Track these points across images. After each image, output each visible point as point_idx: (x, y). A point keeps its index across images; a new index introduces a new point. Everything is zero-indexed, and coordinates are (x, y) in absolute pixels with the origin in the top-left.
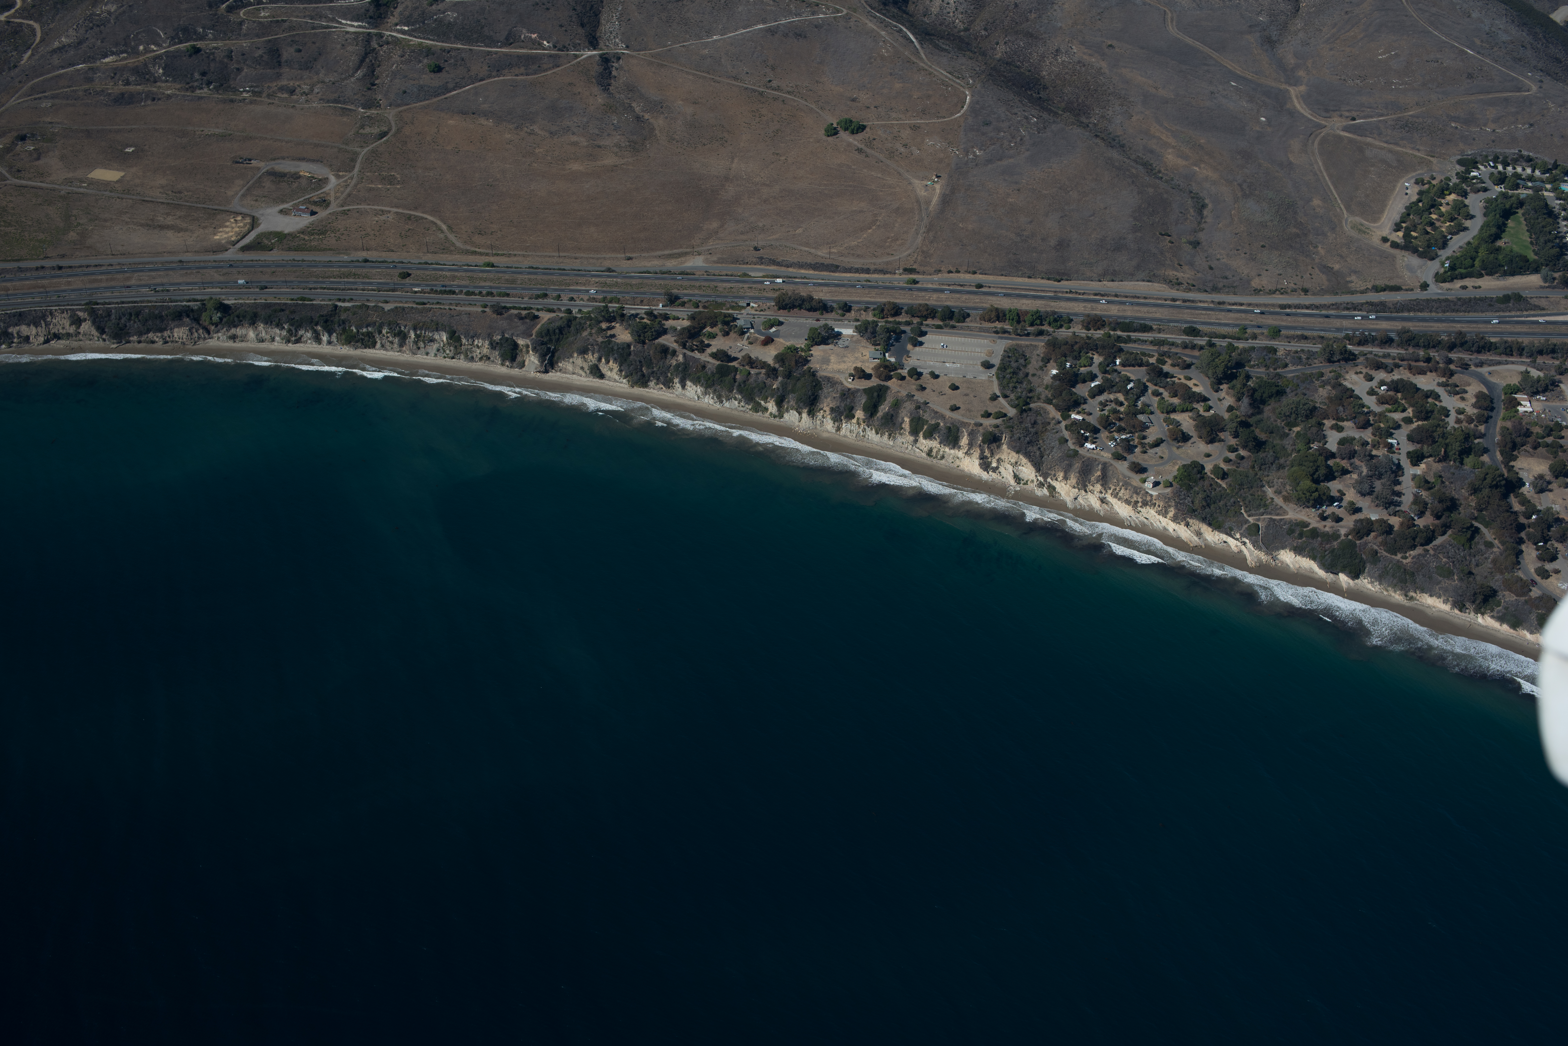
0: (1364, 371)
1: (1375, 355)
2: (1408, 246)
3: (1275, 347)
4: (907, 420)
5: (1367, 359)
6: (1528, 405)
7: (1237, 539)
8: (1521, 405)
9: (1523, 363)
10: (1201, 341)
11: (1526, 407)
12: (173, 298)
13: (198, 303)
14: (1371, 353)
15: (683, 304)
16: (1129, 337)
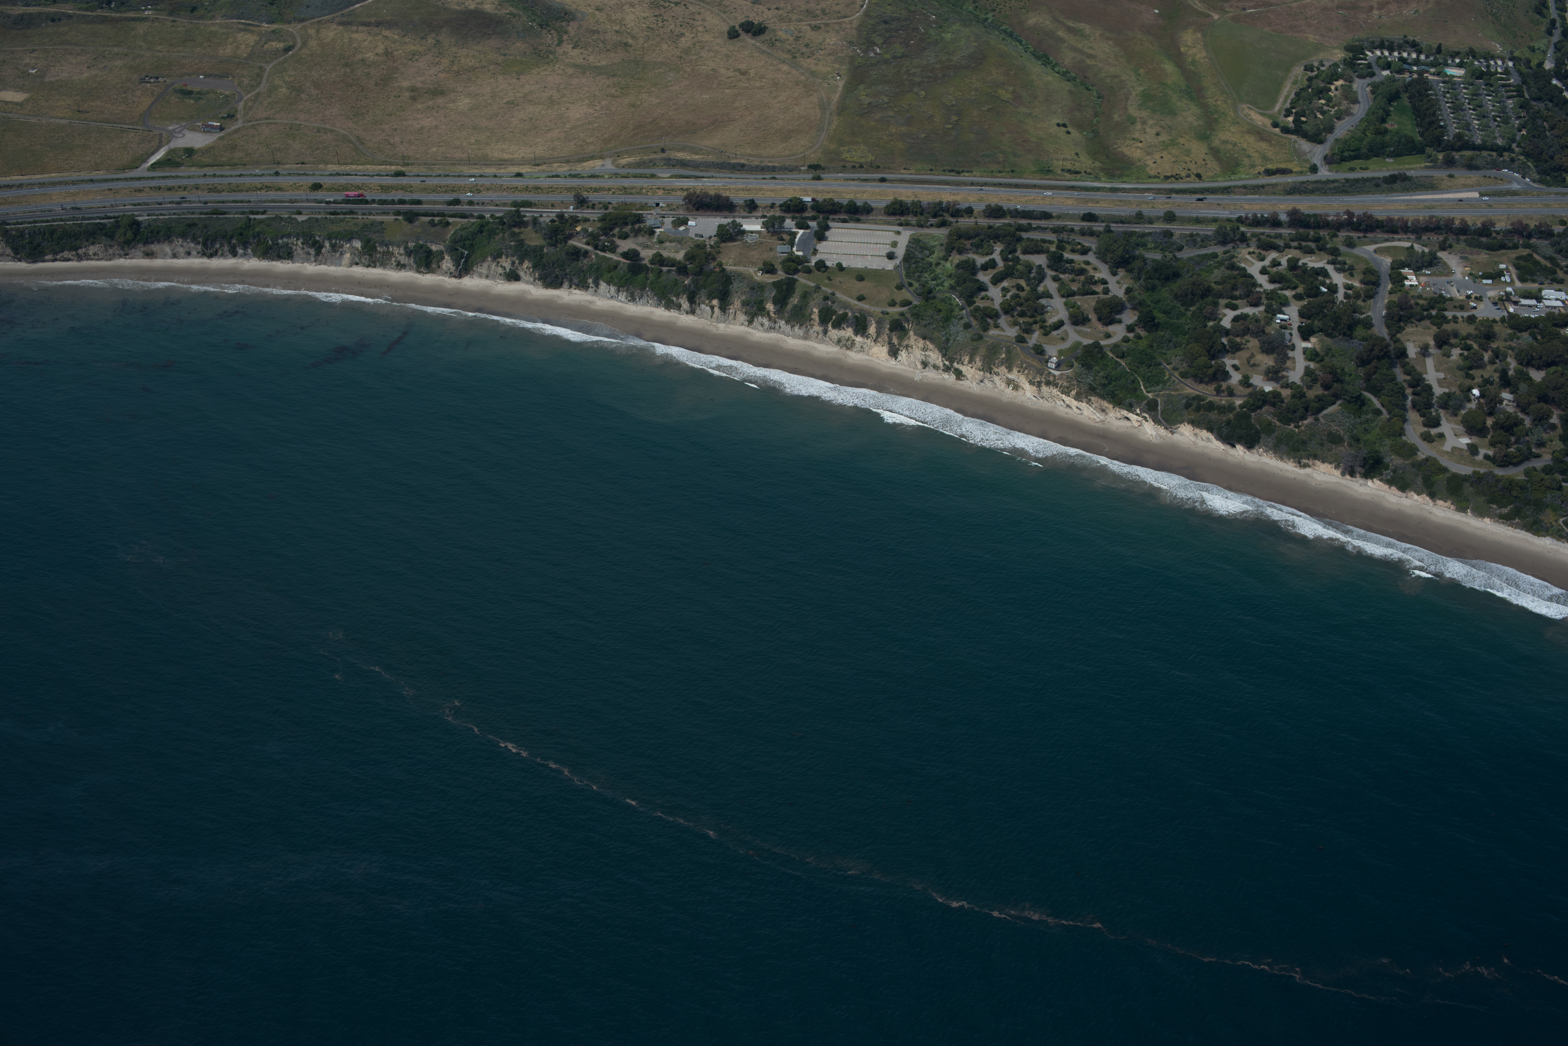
0: (1257, 251)
1: (1268, 236)
2: (1298, 130)
3: (1173, 231)
4: (816, 310)
5: (1259, 240)
6: (1415, 279)
7: (1137, 414)
8: (1407, 279)
9: (1408, 239)
10: (1098, 227)
11: (1412, 280)
12: (86, 216)
13: (112, 220)
14: (1263, 234)
15: (593, 207)
16: (1030, 224)
